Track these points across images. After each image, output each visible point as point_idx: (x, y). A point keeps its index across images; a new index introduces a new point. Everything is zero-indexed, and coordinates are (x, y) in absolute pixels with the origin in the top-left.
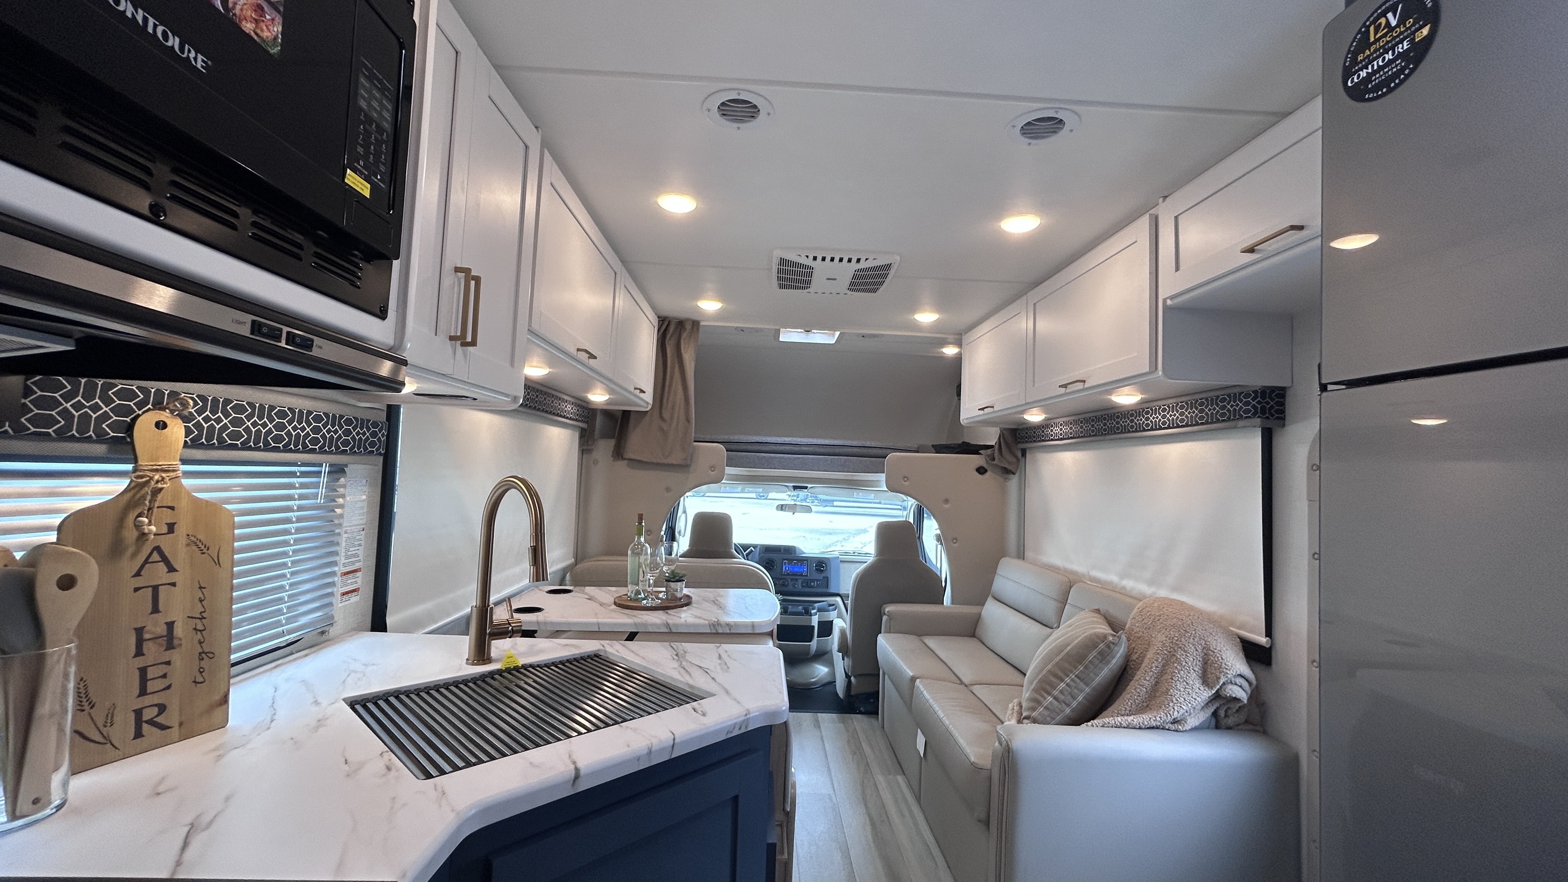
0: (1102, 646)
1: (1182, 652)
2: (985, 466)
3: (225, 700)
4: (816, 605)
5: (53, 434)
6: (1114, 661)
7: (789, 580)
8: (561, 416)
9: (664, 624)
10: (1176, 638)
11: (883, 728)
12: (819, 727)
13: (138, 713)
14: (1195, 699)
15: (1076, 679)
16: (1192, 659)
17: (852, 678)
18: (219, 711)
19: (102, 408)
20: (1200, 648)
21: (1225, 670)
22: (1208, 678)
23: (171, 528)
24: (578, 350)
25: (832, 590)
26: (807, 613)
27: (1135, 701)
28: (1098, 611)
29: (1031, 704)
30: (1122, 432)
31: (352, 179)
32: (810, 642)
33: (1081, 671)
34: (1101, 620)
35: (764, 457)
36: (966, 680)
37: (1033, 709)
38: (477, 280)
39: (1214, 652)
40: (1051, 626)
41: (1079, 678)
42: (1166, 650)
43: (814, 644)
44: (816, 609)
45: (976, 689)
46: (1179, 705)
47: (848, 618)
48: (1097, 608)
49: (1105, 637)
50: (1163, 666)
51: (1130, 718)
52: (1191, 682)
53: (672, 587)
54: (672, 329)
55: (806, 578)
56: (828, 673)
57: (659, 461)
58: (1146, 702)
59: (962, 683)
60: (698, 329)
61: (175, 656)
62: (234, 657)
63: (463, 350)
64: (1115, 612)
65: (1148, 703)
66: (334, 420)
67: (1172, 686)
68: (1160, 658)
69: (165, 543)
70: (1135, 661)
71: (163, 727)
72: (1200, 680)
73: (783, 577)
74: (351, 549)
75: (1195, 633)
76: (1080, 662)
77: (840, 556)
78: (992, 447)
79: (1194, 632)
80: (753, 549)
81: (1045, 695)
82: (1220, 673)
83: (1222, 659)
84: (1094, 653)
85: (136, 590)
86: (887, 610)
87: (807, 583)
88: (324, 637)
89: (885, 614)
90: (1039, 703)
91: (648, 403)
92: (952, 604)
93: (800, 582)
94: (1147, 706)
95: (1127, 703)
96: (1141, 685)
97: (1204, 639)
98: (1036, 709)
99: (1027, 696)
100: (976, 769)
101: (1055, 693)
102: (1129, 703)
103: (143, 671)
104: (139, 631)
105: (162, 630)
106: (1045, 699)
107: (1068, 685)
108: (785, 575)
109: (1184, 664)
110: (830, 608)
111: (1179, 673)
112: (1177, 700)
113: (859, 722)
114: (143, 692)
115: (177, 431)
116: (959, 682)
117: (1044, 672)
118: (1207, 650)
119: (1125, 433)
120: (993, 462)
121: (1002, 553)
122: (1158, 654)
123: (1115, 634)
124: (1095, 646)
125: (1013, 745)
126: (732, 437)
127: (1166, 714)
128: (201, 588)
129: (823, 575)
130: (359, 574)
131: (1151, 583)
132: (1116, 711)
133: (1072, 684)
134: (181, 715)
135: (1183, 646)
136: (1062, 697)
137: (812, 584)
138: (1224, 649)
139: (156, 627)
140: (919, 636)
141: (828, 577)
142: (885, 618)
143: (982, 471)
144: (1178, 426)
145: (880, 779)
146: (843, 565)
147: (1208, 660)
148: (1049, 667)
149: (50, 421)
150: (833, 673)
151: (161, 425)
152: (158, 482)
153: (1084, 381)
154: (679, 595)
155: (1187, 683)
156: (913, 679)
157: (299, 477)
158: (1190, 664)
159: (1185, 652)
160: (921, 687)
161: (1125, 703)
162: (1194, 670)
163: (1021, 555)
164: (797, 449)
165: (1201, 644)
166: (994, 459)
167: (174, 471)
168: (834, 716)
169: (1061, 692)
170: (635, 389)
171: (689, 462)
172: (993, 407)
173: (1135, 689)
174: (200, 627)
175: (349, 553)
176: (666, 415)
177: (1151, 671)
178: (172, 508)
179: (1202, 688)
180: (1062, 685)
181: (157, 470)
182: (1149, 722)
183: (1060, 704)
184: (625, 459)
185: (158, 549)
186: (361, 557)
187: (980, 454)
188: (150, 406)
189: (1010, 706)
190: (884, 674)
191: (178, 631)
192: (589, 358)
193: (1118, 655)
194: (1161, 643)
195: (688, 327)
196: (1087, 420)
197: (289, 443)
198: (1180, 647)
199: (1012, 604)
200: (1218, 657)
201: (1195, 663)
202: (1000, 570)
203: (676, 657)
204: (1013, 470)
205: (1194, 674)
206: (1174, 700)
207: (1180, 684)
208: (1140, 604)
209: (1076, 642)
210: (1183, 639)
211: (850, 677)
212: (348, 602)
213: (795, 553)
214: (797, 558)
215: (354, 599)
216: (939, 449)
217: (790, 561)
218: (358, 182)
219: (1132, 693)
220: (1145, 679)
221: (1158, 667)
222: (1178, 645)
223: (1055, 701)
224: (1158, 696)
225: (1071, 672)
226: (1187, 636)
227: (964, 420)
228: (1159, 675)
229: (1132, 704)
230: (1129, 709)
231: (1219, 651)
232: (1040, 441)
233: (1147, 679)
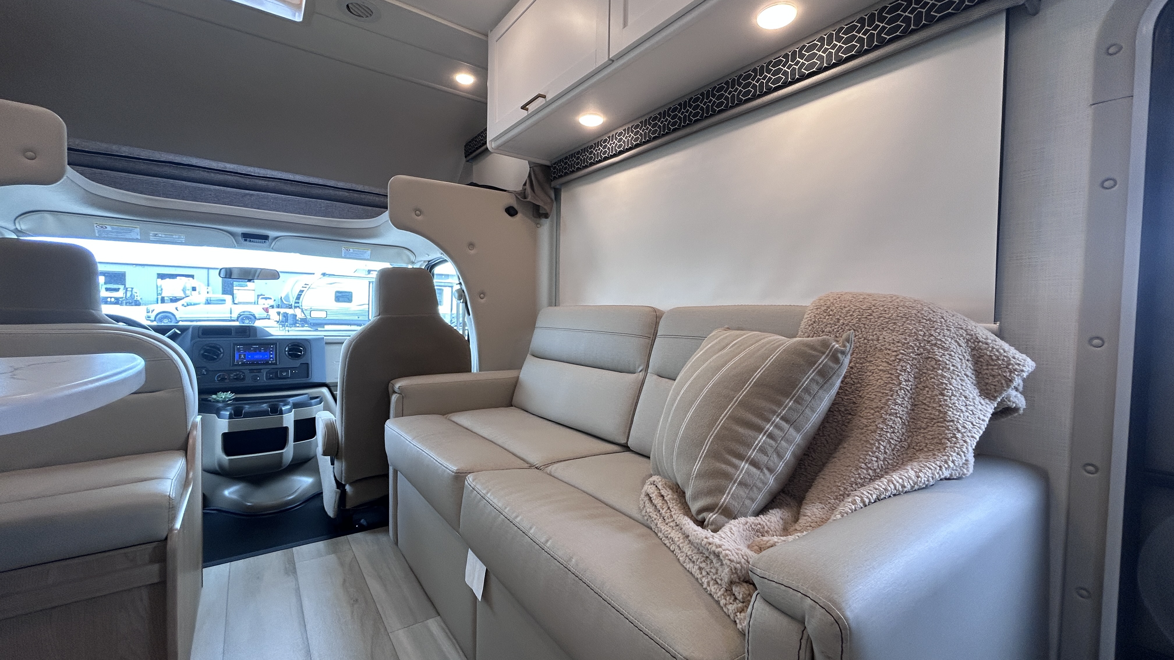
0: (823, 359)
1: (940, 350)
2: (516, 206)
4: (291, 400)
7: (247, 372)
10: (922, 333)
11: (396, 543)
12: (294, 567)
15: (783, 424)
16: (960, 361)
17: (348, 488)
20: (962, 342)
21: (1016, 367)
22: (987, 386)
25: (315, 378)
26: (276, 410)
27: (892, 442)
29: (704, 484)
32: (283, 448)
33: (790, 408)
36: (535, 461)
37: (719, 490)
39: (988, 343)
40: (632, 371)
41: (786, 421)
42: (913, 353)
43: (289, 451)
44: (291, 404)
45: (558, 471)
46: (969, 434)
47: (337, 408)
49: (825, 344)
50: (915, 378)
52: (970, 394)
55: (273, 366)
56: (313, 485)
58: (907, 441)
59: (531, 466)
65: (913, 441)
67: (947, 405)
68: (908, 366)
72: (978, 390)
73: (235, 368)
75: (946, 322)
76: (787, 394)
77: (325, 337)
79: (942, 320)
80: (180, 332)
81: (735, 460)
82: (1011, 372)
84: (812, 374)
86: (397, 386)
87: (275, 373)
89: (394, 392)
90: (725, 477)
93: (263, 372)
94: (909, 447)
95: (878, 448)
96: (890, 415)
97: (963, 328)
98: (725, 488)
101: (752, 454)
102: (882, 447)
106: (734, 468)
107: (771, 436)
108: (238, 365)
109: (952, 368)
110: (313, 401)
111: (951, 384)
112: (964, 427)
113: (358, 543)
116: (526, 465)
118: (974, 343)
120: (527, 200)
122: (901, 360)
124: (811, 363)
127: (958, 454)
129: (301, 361)
132: (863, 465)
133: (777, 432)
135: (939, 342)
136: (762, 459)
137: (284, 374)
140: (445, 414)
141: (308, 364)
142: (394, 398)
143: (512, 212)
144: (841, 62)
145: (399, 631)
146: (328, 347)
147: (980, 357)
150: (319, 483)
155: (966, 397)
156: (459, 477)
158: (959, 368)
160: (478, 487)
161: (874, 449)
162: (968, 376)
163: (556, 302)
164: (247, 181)
165: (962, 336)
166: (526, 197)
168: (320, 546)
169: (761, 451)
172: (543, 97)
173: (882, 422)
177: (902, 389)
179: (981, 401)
180: (762, 438)
182: (940, 472)
183: (760, 472)
187: (508, 192)
189: (648, 490)
190: (396, 472)
194: (900, 344)
198: (935, 345)
199: (564, 357)
201: (964, 365)
202: (542, 322)
204: (547, 212)
205: (969, 382)
206: (960, 428)
207: (958, 400)
209: (768, 362)
210: (933, 333)
211: (344, 486)
213: (255, 335)
214: (258, 342)
217: (247, 346)
219: (882, 429)
220: (896, 404)
221: (908, 381)
222: (929, 342)
223: (754, 470)
224: (924, 425)
225: (774, 412)
226: (936, 327)
227: (491, 141)
228: (913, 393)
229: (885, 447)
230: (882, 458)
231: (992, 341)
232: (586, 167)
233: (899, 402)
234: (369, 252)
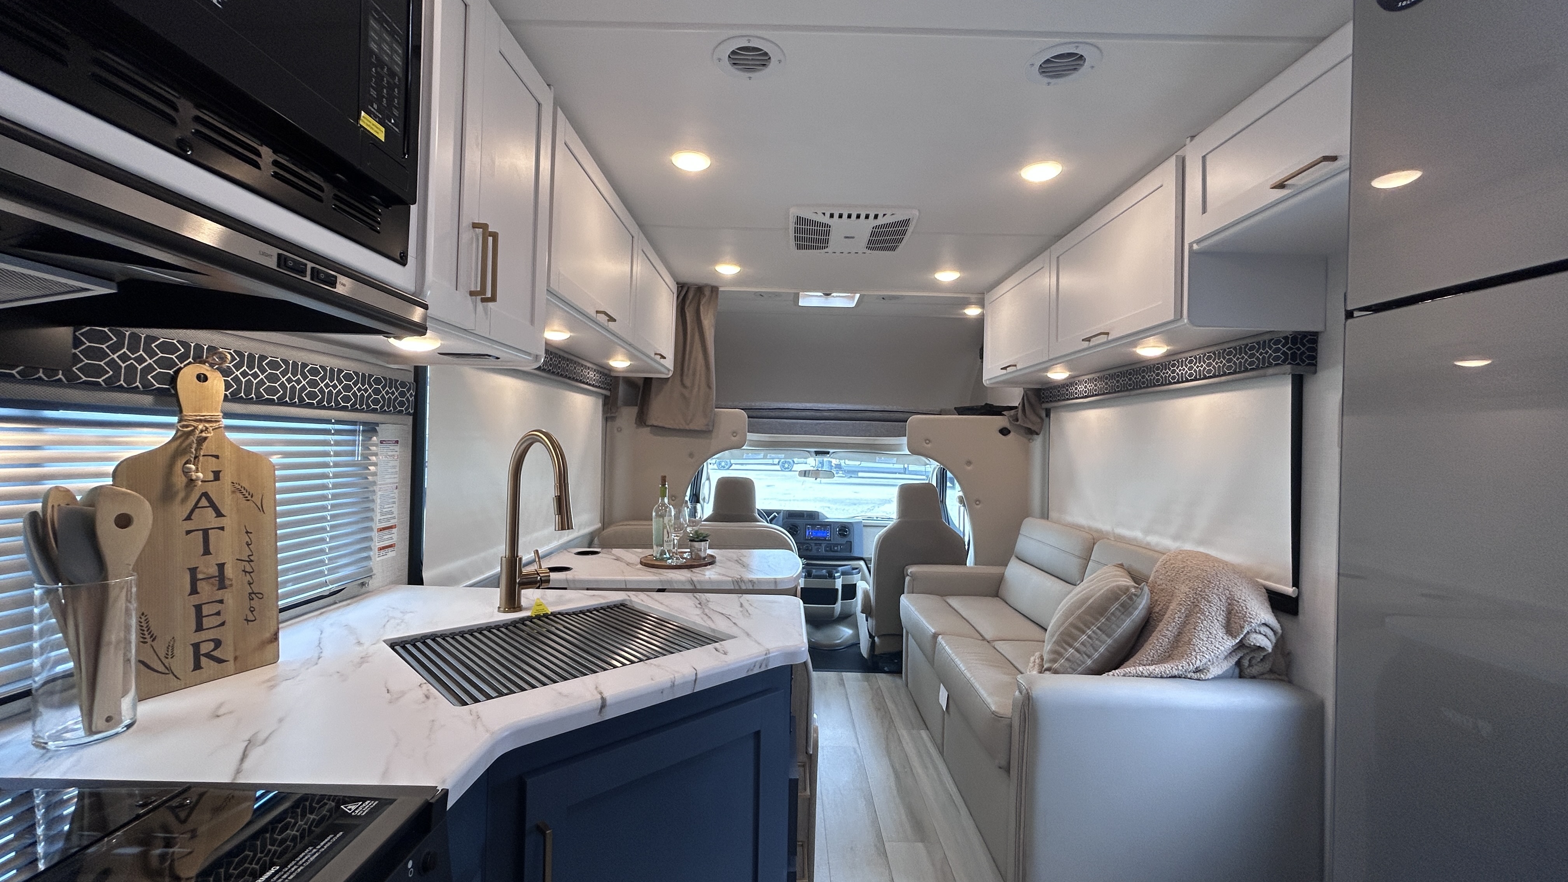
0: (1124, 598)
1: (1205, 602)
2: (1009, 428)
3: (275, 638)
4: (840, 569)
5: (103, 383)
6: (1137, 612)
7: (813, 545)
8: (583, 383)
9: (689, 581)
10: (1200, 589)
11: (907, 686)
12: (844, 686)
13: (196, 646)
14: (1218, 648)
15: (1098, 631)
16: (1215, 609)
17: (876, 638)
18: (270, 647)
19: (147, 361)
20: (1224, 599)
21: (1249, 619)
22: (1232, 627)
23: (217, 475)
24: (597, 312)
25: (856, 554)
26: (831, 576)
27: (1157, 652)
28: (1121, 566)
29: (1052, 656)
30: (1147, 387)
31: (367, 122)
32: (834, 604)
33: (1103, 623)
34: (1124, 573)
35: (786, 423)
36: (988, 636)
37: (1054, 661)
38: (495, 236)
39: (1238, 602)
40: (1074, 583)
41: (1101, 630)
42: (1189, 601)
43: (838, 607)
44: (840, 572)
45: (999, 645)
46: (1201, 654)
47: (871, 580)
48: (1120, 563)
49: (1127, 589)
50: (1186, 617)
51: (1151, 668)
52: (1215, 632)
53: (696, 546)
54: (691, 295)
55: (828, 542)
56: (851, 635)
57: (682, 427)
58: (1168, 652)
59: (984, 639)
60: (717, 294)
61: (228, 596)
62: (282, 603)
63: (483, 307)
64: (1139, 566)
65: (1170, 653)
66: (364, 379)
67: (1195, 636)
68: (1183, 609)
69: (212, 489)
70: (1158, 613)
71: (220, 661)
72: (1224, 630)
73: (807, 542)
74: (386, 506)
75: (1220, 584)
76: (1102, 615)
77: (863, 521)
78: (1016, 408)
79: (1218, 583)
80: (777, 515)
81: (1066, 647)
82: (1244, 622)
83: (1247, 608)
84: (1116, 605)
85: (188, 532)
86: (909, 571)
87: (830, 547)
88: (364, 589)
89: (908, 575)
90: (1060, 655)
91: (669, 370)
92: (975, 564)
93: (823, 546)
94: (1169, 656)
95: (1149, 653)
96: (1162, 636)
97: (1228, 590)
98: (1058, 660)
99: (1049, 647)
100: (997, 717)
101: (1077, 645)
102: (1151, 653)
103: (198, 608)
104: (193, 571)
105: (214, 570)
106: (1066, 650)
107: (1089, 637)
108: (808, 540)
109: (1207, 614)
110: (854, 571)
111: (1202, 623)
112: (1200, 649)
113: (883, 680)
114: (199, 628)
115: (217, 384)
116: (981, 638)
117: (1066, 624)
118: (1231, 600)
119: (1151, 387)
120: (1018, 423)
121: (1026, 513)
122: (1181, 604)
123: (1137, 586)
124: (1117, 599)
125: (1033, 692)
126: (753, 404)
127: (1188, 663)
128: (247, 532)
129: (847, 539)
130: (394, 530)
131: (1176, 537)
132: (1138, 662)
133: (1093, 635)
134: (235, 650)
135: (1207, 597)
136: (1083, 649)
137: (836, 548)
138: (1249, 599)
139: (208, 568)
140: (942, 596)
141: (851, 542)
142: (907, 579)
143: (1005, 432)
145: (904, 733)
146: (865, 529)
147: (1232, 610)
148: (1070, 620)
149: (101, 372)
150: (857, 635)
151: (202, 378)
152: (202, 431)
153: (1107, 334)
154: (703, 555)
155: (1210, 633)
156: (935, 636)
157: (333, 434)
158: (1213, 614)
159: (1209, 602)
160: (943, 642)
161: (1147, 653)
162: (1218, 620)
163: (1045, 515)
164: (818, 414)
165: (1225, 594)
166: (1017, 420)
167: (216, 421)
168: (858, 675)
169: (1083, 644)
170: (656, 354)
171: (711, 429)
172: (1015, 366)
173: (1157, 640)
174: (248, 569)
175: (384, 510)
176: (688, 382)
177: (1174, 622)
178: (217, 457)
179: (1225, 637)
180: (1084, 637)
181: (200, 421)
182: (1171, 671)
183: (1082, 655)
184: (648, 426)
185: (205, 495)
186: (395, 514)
187: (1003, 415)
188: (190, 360)
189: (1032, 659)
190: (907, 633)
191: (229, 572)
192: (608, 321)
193: (1141, 607)
194: (1185, 594)
195: (707, 292)
196: (1112, 377)
197: (322, 400)
198: (1204, 598)
199: (1035, 562)
200: (1242, 607)
201: (1218, 613)
202: (1024, 530)
203: (699, 606)
204: (1037, 431)
205: (1218, 624)
206: (1197, 649)
207: (1203, 633)
208: (1164, 557)
209: (1098, 594)
210: (1206, 590)
211: (874, 637)
212: (385, 557)
213: (818, 518)
214: (820, 523)
215: (391, 554)
216: (961, 411)
217: (813, 526)
218: (373, 125)
219: (1155, 643)
220: (1168, 630)
221: (1181, 618)
222: (1201, 595)
223: (1076, 653)
224: (1181, 645)
225: (1093, 624)
226: (1211, 586)
227: (986, 380)
228: (1181, 626)
229: (1154, 654)
230: (1150, 659)
231: (1243, 600)
232: (1064, 400)
233: (1170, 629)
234: (895, 459)
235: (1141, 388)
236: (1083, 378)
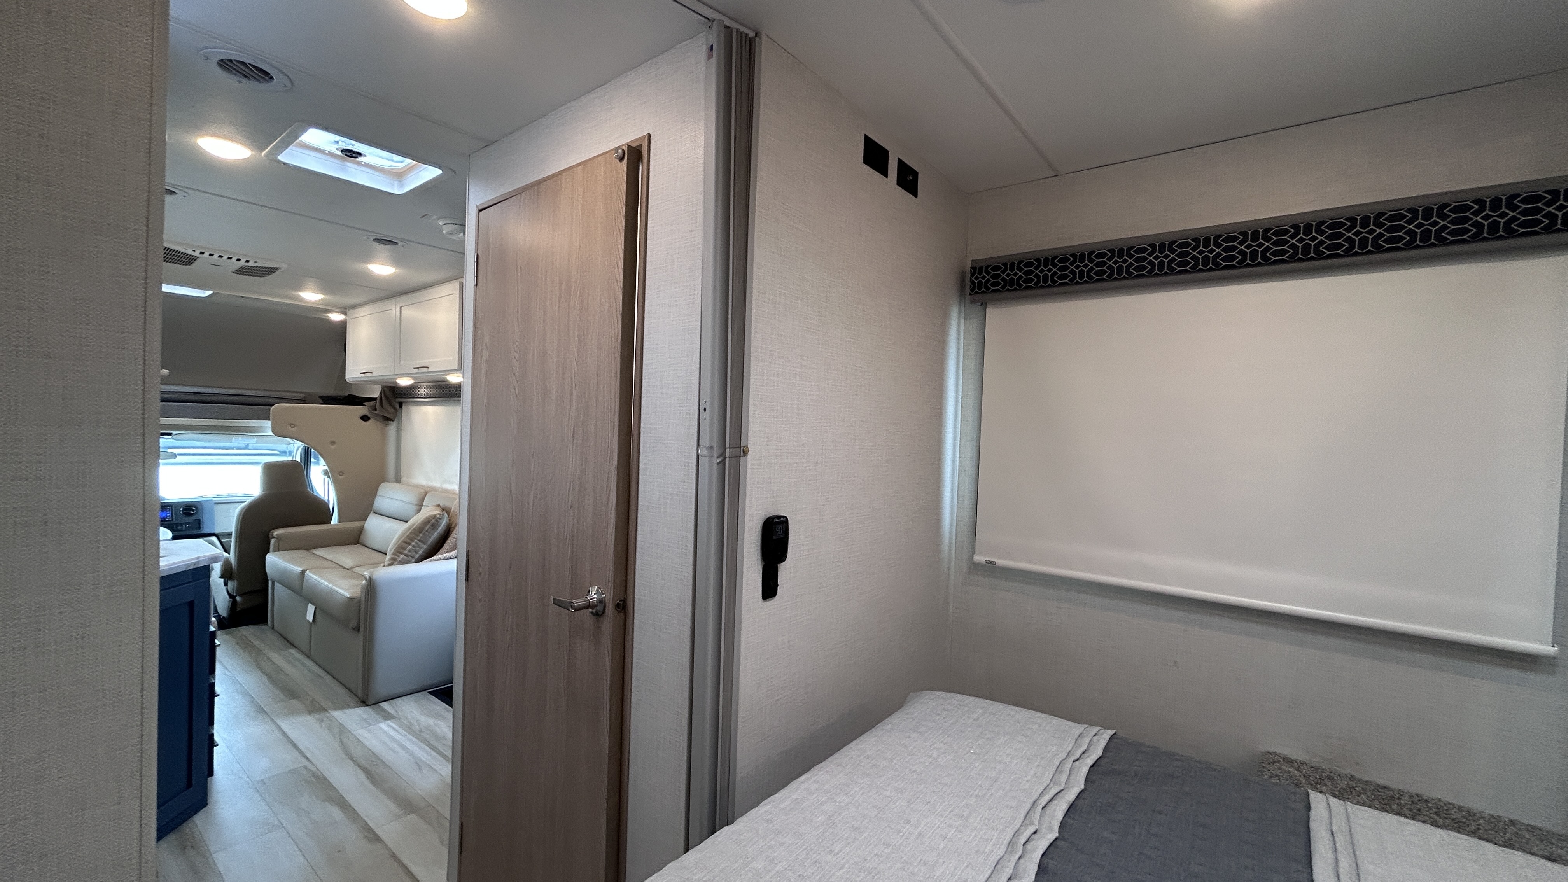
0: (433, 521)
2: (369, 416)
6: (440, 528)
11: (274, 628)
15: (418, 542)
17: (237, 598)
28: (438, 505)
33: (421, 537)
34: (434, 507)
36: (348, 566)
41: (420, 542)
47: (232, 549)
49: (438, 516)
51: (445, 555)
59: (343, 568)
70: (452, 526)
76: (420, 532)
77: (216, 499)
78: (375, 399)
81: (399, 555)
84: (430, 526)
86: (277, 533)
89: (273, 537)
92: (339, 522)
95: (448, 546)
96: (453, 538)
100: (351, 599)
101: (406, 552)
106: (402, 553)
107: (413, 546)
116: (341, 567)
117: (399, 543)
120: (376, 412)
121: (383, 479)
123: (441, 513)
124: (429, 522)
125: (375, 578)
129: (194, 517)
132: (439, 554)
133: (415, 545)
136: (409, 554)
137: (180, 528)
140: (307, 549)
142: (273, 541)
143: (365, 419)
146: (217, 507)
148: (402, 539)
153: (428, 368)
156: (302, 574)
160: (310, 575)
161: (445, 549)
163: (398, 480)
166: (375, 410)
169: (409, 551)
172: (371, 373)
173: (450, 540)
180: (410, 547)
183: (409, 558)
187: (364, 405)
190: (273, 582)
193: (443, 525)
196: (435, 387)
199: (387, 514)
202: (380, 492)
204: (391, 418)
209: (419, 523)
211: (234, 597)
216: (327, 400)
219: (449, 542)
223: (405, 557)
225: (415, 539)
227: (349, 379)
230: (444, 552)
232: (411, 398)
234: (256, 439)
235: (455, 397)
236: (424, 384)
